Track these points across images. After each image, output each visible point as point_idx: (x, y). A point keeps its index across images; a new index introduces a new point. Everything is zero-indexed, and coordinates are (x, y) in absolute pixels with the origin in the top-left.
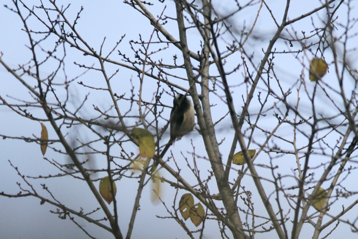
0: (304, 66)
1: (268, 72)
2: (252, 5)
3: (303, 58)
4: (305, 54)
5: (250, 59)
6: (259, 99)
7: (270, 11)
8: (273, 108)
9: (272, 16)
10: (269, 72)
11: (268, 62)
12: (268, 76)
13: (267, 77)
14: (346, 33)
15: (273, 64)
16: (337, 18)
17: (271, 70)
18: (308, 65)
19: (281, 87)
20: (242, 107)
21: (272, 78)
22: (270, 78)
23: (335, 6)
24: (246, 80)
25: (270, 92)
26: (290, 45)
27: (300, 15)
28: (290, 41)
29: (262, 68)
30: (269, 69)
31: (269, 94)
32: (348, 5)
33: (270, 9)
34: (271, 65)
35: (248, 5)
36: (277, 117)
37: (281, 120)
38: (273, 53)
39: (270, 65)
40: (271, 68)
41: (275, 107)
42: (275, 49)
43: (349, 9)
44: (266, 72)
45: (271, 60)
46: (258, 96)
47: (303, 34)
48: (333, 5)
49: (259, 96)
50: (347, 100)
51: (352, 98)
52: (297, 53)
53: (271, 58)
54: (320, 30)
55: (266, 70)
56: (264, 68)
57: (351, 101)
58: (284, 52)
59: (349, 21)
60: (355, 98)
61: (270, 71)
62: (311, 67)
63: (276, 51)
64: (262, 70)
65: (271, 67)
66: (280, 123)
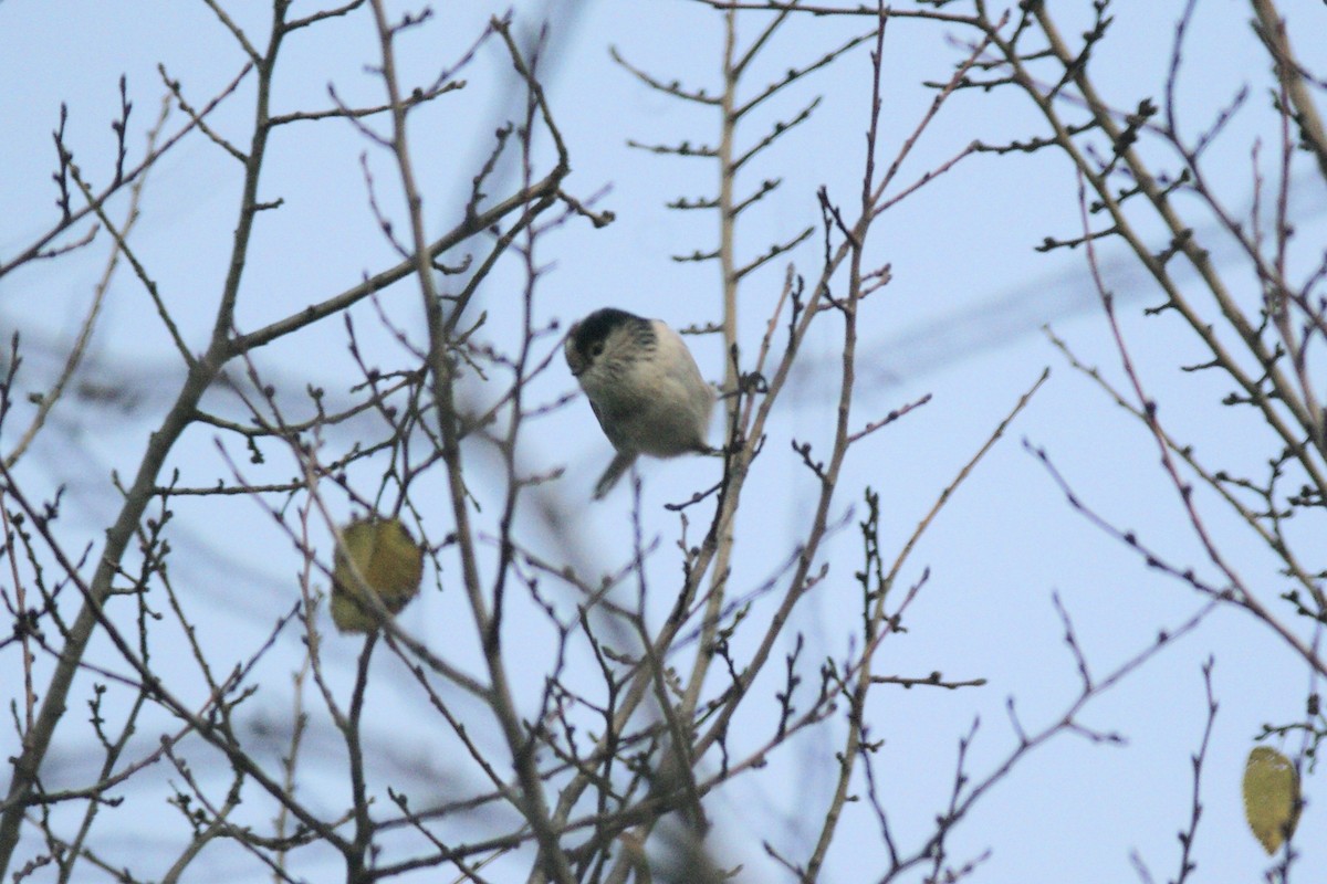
0: (309, 556)
1: (141, 588)
2: (52, 254)
3: (303, 515)
4: (315, 497)
5: (42, 525)
6: (97, 721)
7: (152, 288)
8: (155, 759)
9: (163, 313)
10: (147, 590)
11: (142, 537)
12: (143, 609)
13: (136, 614)
14: (515, 393)
15: (166, 550)
16: (481, 322)
17: (154, 577)
18: (325, 549)
19: (208, 660)
20: (12, 760)
21: (158, 617)
22: (148, 617)
23: (472, 264)
24: (26, 626)
25: (151, 688)
26: (251, 453)
27: (300, 308)
28: (250, 435)
29: (110, 566)
30: (146, 571)
31: (144, 695)
32: (527, 254)
33: (151, 278)
34: (157, 551)
35: (32, 254)
36: (185, 810)
37: (207, 822)
38: (165, 493)
39: (147, 550)
40: (154, 569)
41: (164, 757)
42: (176, 473)
43: (533, 276)
44: (130, 585)
45: (155, 528)
46: (91, 703)
47: (312, 402)
48: (465, 259)
49: (95, 706)
50: (526, 724)
51: (544, 712)
52: (286, 494)
53: (157, 518)
54: (401, 379)
55: (133, 580)
56: (119, 570)
57: (539, 731)
58: (219, 490)
59: (529, 337)
60: (560, 714)
61: (148, 585)
62: (340, 559)
63: (179, 486)
64: (110, 578)
65: (154, 564)
66: (200, 840)
